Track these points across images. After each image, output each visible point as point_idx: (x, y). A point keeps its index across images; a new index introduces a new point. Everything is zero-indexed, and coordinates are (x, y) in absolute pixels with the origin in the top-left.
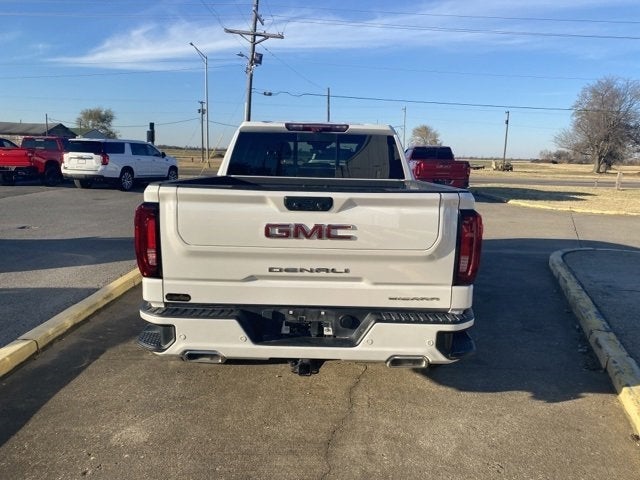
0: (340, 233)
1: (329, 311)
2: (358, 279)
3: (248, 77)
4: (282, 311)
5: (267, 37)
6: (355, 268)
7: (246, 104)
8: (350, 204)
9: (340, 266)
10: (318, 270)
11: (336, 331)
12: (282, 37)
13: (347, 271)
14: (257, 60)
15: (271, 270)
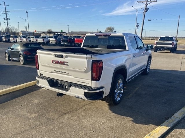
0: (65, 63)
1: (66, 82)
2: (71, 76)
3: (144, 15)
4: (58, 81)
5: (151, 2)
6: (70, 73)
7: (142, 24)
8: (67, 57)
9: (67, 72)
10: (63, 72)
11: (68, 88)
12: (156, 1)
13: (68, 73)
14: (147, 10)
15: (54, 71)
